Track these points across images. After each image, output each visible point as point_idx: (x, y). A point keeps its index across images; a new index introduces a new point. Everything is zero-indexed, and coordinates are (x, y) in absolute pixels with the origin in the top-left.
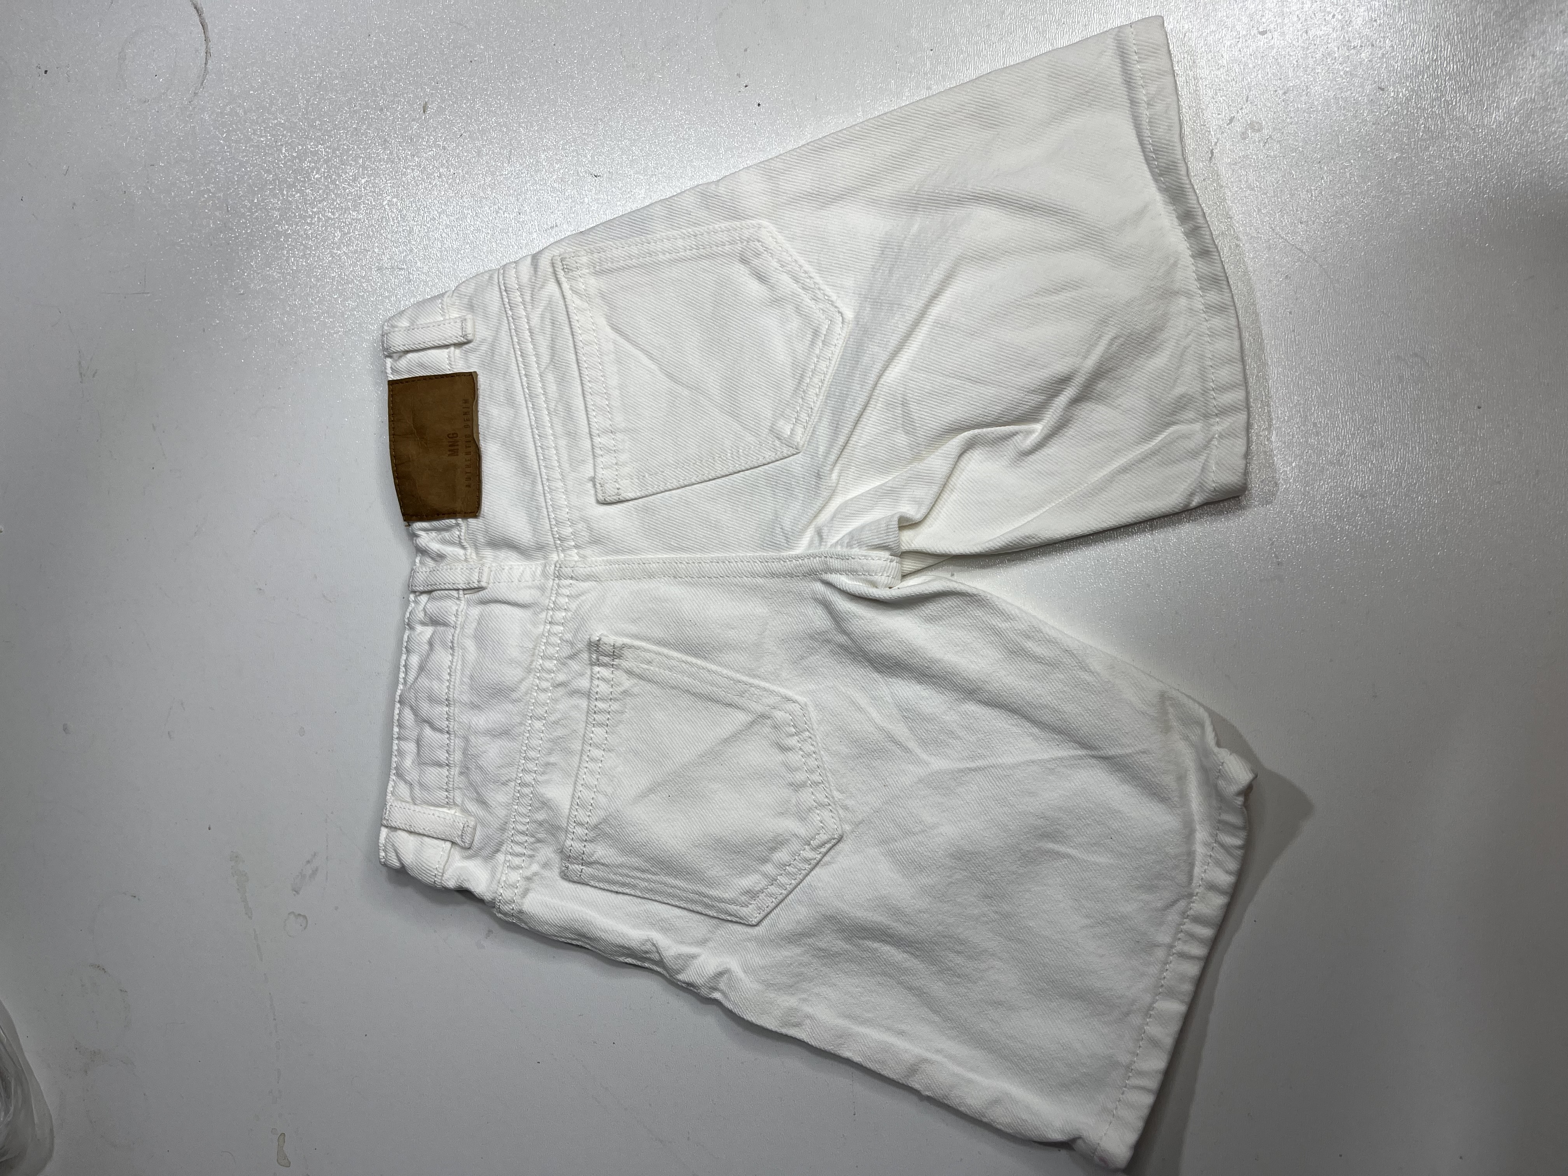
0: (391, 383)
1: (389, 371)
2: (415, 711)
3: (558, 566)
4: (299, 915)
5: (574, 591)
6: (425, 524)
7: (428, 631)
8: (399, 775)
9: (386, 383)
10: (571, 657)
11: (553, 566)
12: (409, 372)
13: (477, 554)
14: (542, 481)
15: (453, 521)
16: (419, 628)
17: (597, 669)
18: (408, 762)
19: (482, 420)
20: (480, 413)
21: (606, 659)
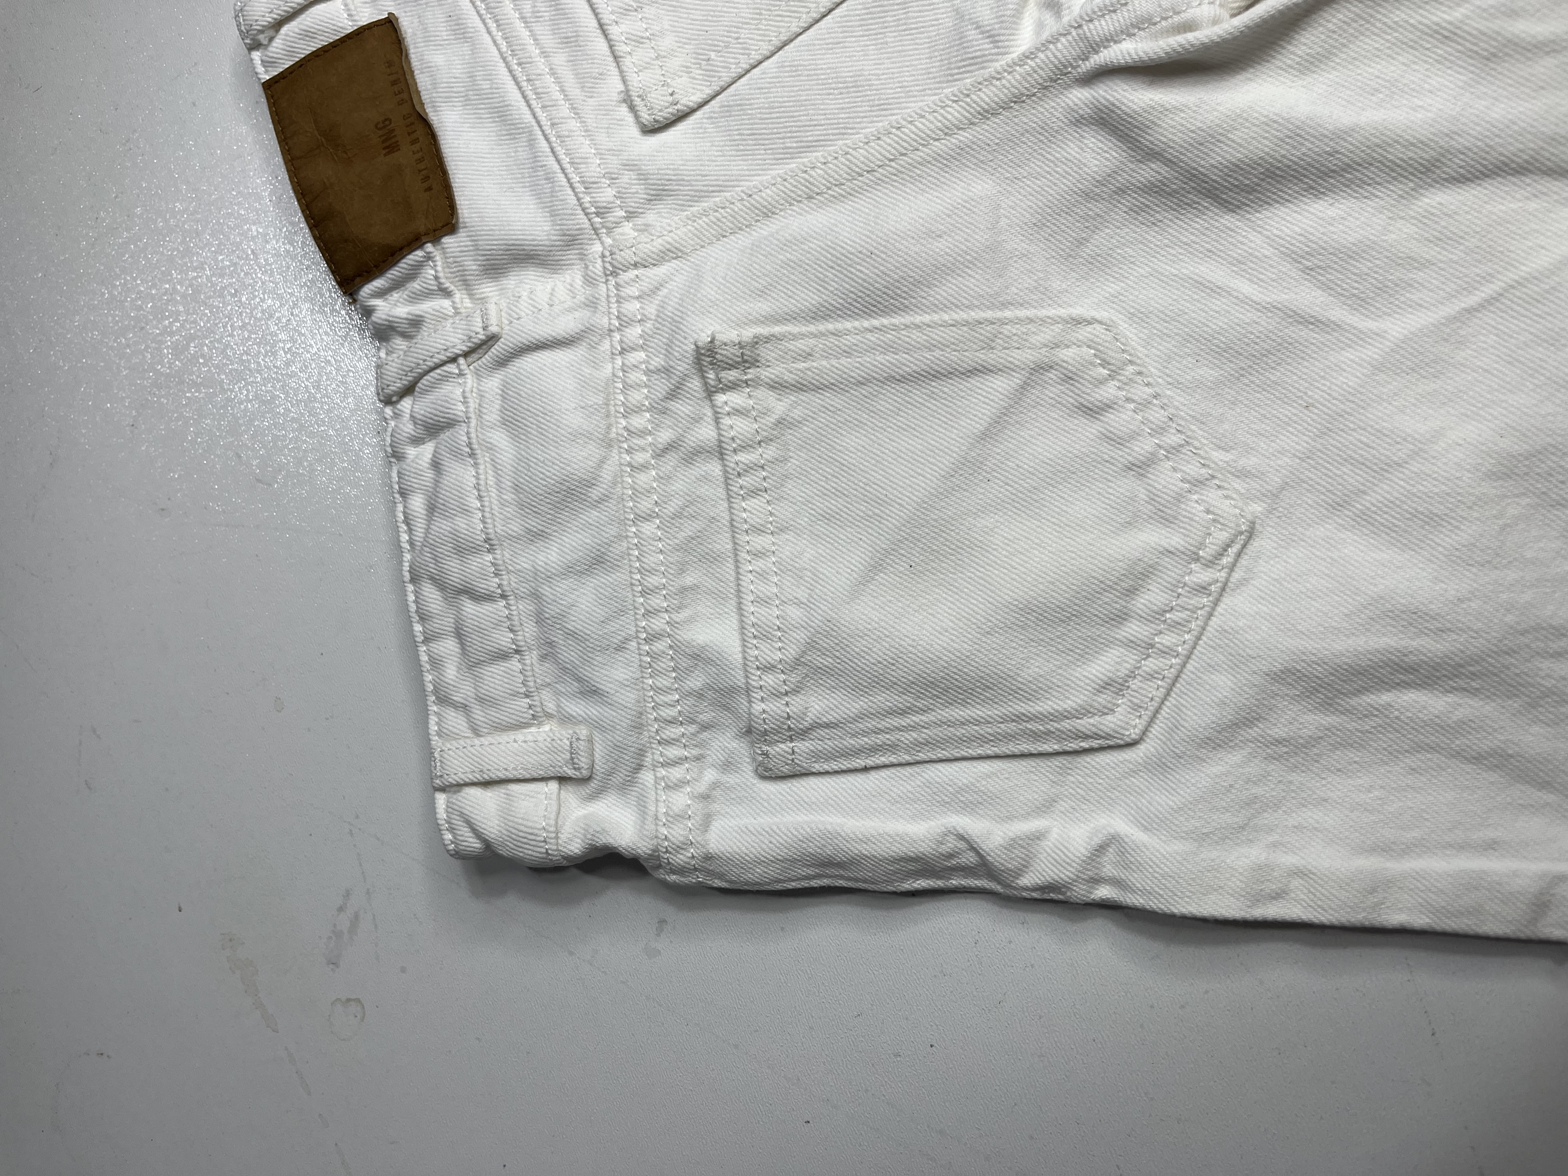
0: (269, 86)
1: (260, 69)
2: (440, 584)
3: (607, 254)
4: (348, 1000)
5: (645, 285)
6: (378, 283)
7: (427, 450)
8: (444, 700)
9: (259, 90)
10: (673, 394)
11: (599, 261)
12: (290, 53)
13: (471, 296)
14: (543, 131)
15: (419, 254)
16: (411, 452)
17: (720, 398)
18: (451, 672)
19: (422, 81)
20: (416, 72)
21: (732, 375)
